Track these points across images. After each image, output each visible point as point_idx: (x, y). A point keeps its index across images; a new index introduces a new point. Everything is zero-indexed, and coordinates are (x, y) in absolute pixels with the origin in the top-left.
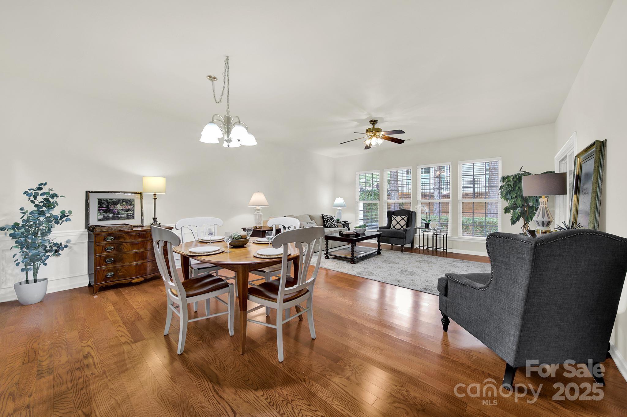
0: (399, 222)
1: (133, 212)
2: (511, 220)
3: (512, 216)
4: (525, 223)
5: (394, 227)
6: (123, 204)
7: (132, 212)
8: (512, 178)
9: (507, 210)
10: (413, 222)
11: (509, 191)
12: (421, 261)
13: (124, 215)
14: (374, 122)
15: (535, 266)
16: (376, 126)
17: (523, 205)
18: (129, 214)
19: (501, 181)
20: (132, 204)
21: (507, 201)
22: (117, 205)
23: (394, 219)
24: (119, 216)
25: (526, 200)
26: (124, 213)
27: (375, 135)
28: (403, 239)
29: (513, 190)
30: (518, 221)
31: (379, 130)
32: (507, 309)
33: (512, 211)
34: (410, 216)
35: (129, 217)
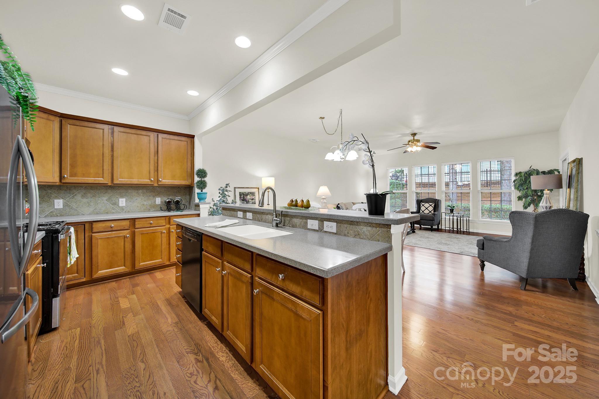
0: (427, 209)
2: (523, 206)
3: (524, 203)
4: (535, 208)
5: (423, 212)
7: (254, 200)
8: (523, 174)
9: (520, 198)
10: (439, 208)
11: (521, 184)
12: (449, 237)
13: (251, 202)
14: (414, 135)
15: (536, 227)
16: (416, 138)
17: (533, 194)
19: (514, 176)
20: (254, 195)
21: (520, 192)
22: (248, 196)
23: (423, 205)
25: (535, 191)
26: (251, 200)
27: (415, 145)
28: (432, 221)
29: (524, 183)
30: (529, 207)
31: (418, 141)
32: (522, 249)
33: (524, 199)
34: (436, 204)
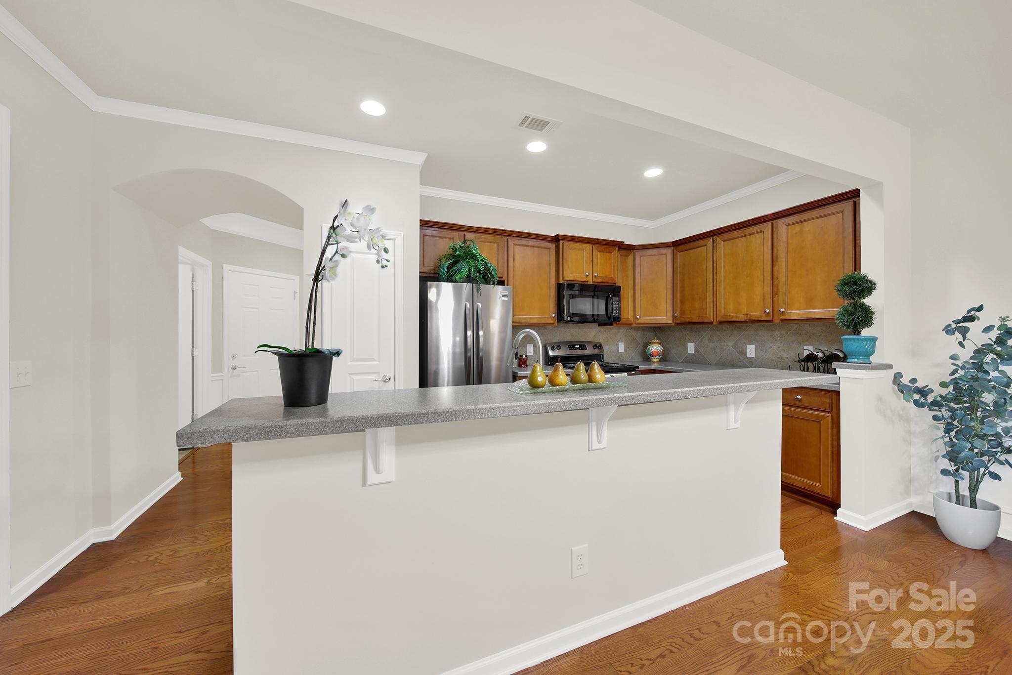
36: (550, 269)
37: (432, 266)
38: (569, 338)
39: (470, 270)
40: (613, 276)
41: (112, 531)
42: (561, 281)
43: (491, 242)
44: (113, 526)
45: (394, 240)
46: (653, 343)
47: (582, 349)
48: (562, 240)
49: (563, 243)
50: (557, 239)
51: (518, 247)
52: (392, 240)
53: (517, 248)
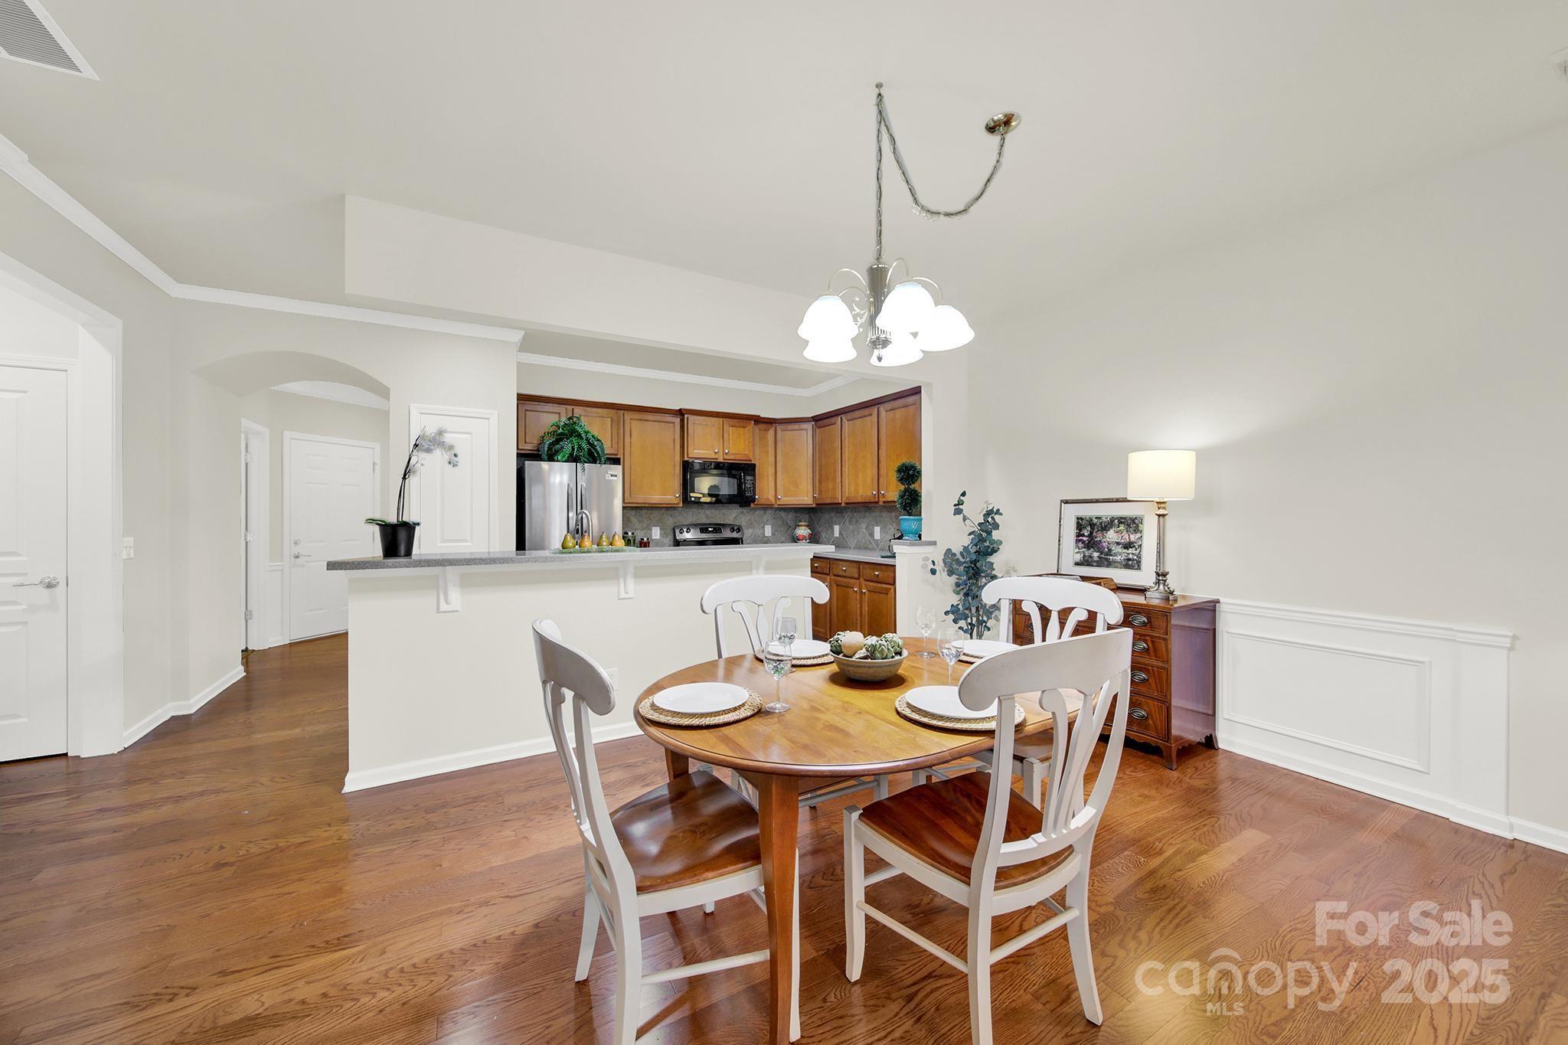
1: (1140, 551)
6: (1120, 528)
7: (1136, 550)
13: (1120, 557)
18: (1131, 556)
20: (1138, 530)
22: (1109, 530)
24: (1111, 557)
26: (1120, 550)
35: (1130, 562)
36: (674, 445)
37: (536, 442)
38: (704, 520)
39: (573, 449)
40: (747, 453)
41: (192, 705)
42: (686, 459)
43: (603, 417)
44: (192, 701)
45: (489, 419)
46: (801, 526)
47: (716, 532)
48: (687, 414)
49: (688, 418)
50: (681, 413)
51: (636, 421)
52: (486, 419)
53: (634, 423)
